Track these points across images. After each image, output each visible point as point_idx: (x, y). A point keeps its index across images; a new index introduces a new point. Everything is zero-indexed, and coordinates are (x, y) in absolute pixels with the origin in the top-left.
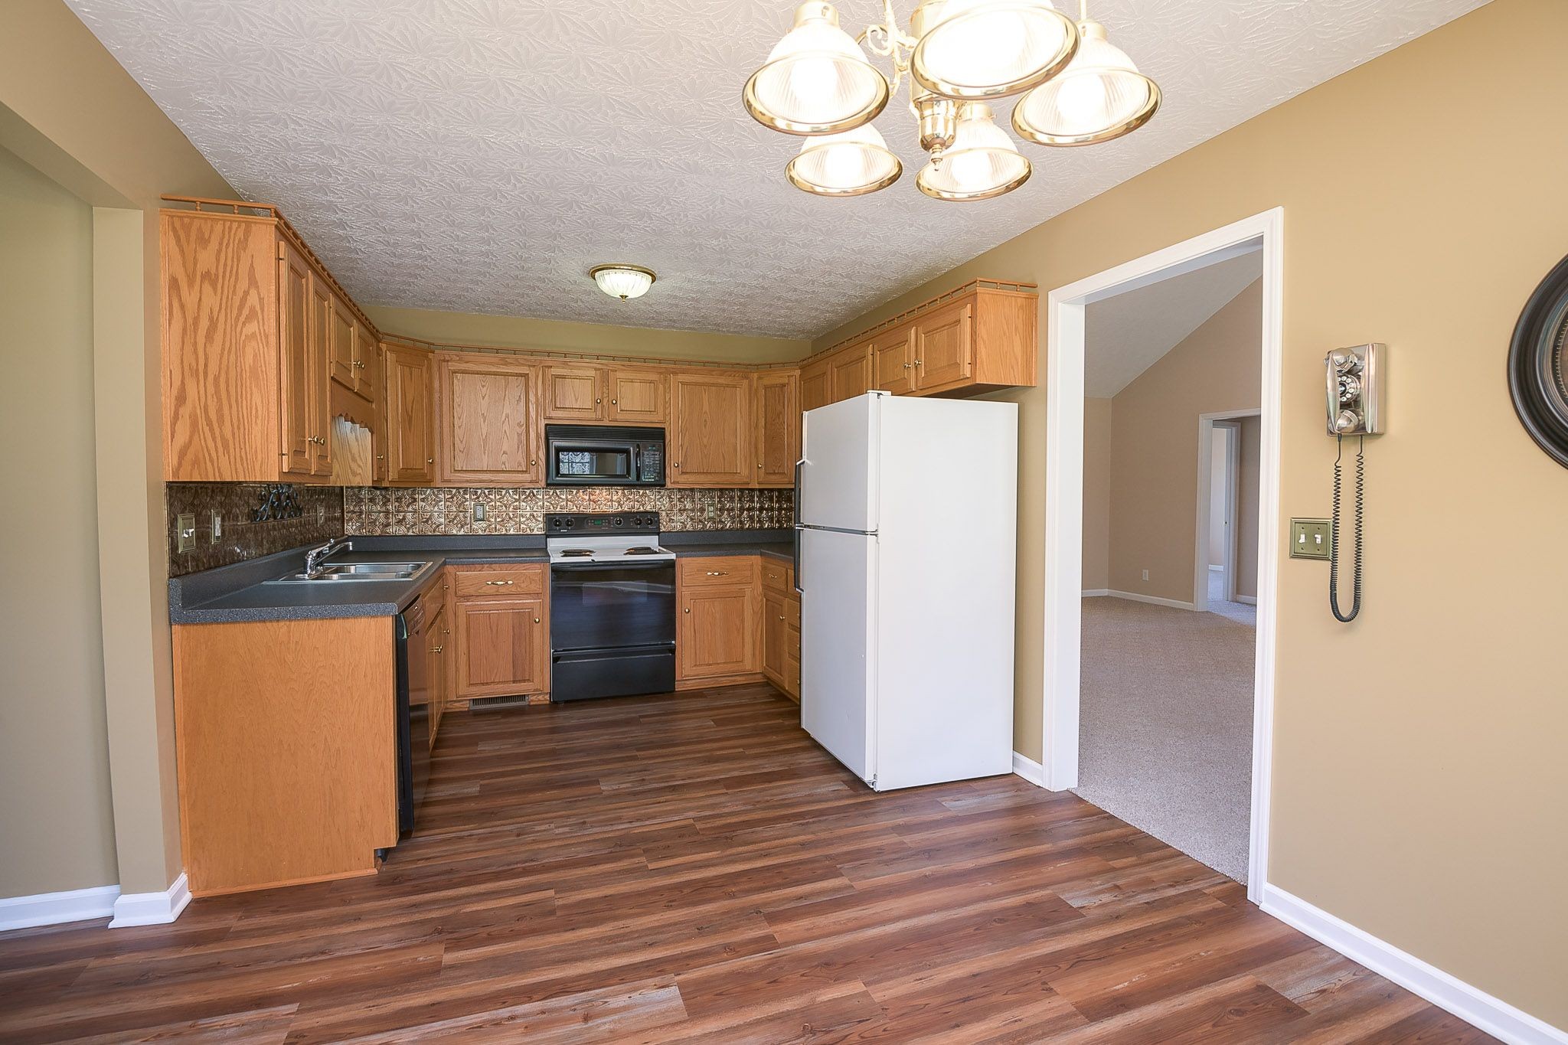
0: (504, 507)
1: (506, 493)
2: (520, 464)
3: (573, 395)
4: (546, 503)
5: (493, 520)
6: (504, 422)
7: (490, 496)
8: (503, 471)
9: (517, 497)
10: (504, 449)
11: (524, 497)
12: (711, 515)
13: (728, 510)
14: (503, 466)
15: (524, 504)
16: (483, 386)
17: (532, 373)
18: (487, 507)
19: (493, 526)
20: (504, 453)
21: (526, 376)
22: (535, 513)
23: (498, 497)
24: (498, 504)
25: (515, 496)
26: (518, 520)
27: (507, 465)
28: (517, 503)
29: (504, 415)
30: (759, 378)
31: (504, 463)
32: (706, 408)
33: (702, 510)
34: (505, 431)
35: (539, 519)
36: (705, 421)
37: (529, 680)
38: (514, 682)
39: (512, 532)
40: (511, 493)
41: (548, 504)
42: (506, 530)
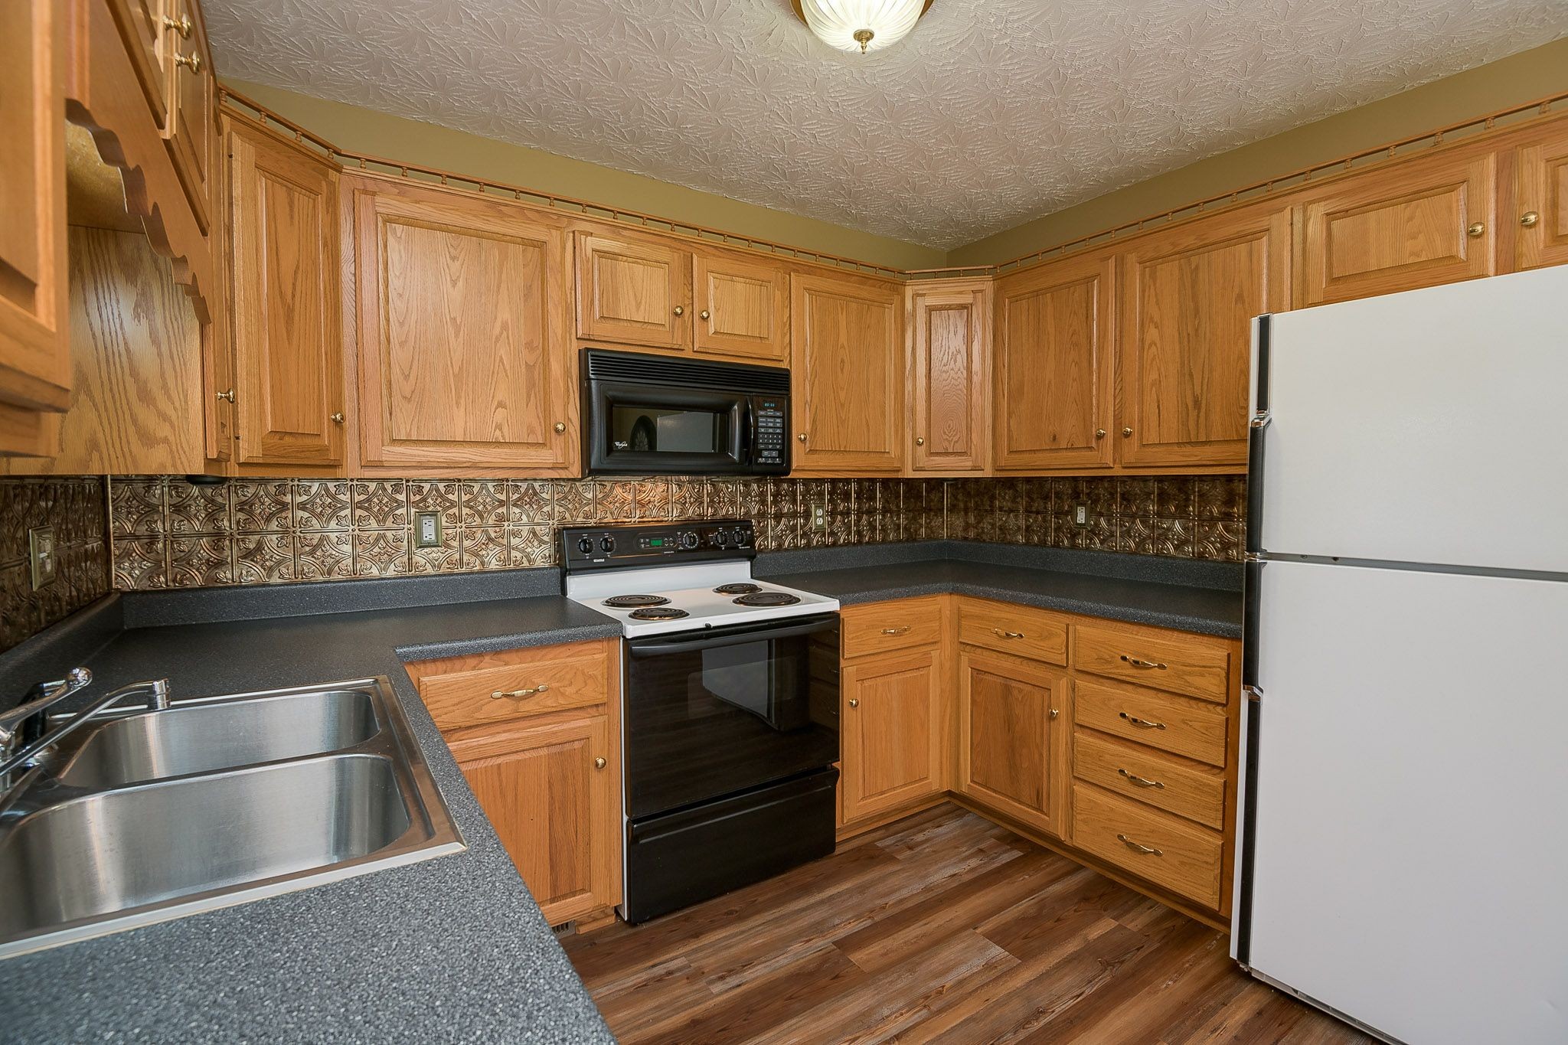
0: (477, 518)
1: (482, 488)
2: (531, 431)
3: (631, 293)
4: (557, 508)
5: (455, 544)
6: (497, 339)
7: (450, 496)
8: (498, 444)
9: (503, 497)
10: (499, 397)
11: (516, 496)
12: (820, 522)
13: (842, 513)
14: (498, 433)
15: (517, 510)
16: (453, 259)
17: (553, 238)
18: (444, 519)
19: (457, 556)
20: (501, 405)
21: (540, 245)
22: (537, 528)
23: (465, 498)
24: (465, 511)
25: (498, 496)
26: (505, 541)
27: (505, 429)
28: (503, 510)
29: (498, 324)
30: (916, 295)
31: (499, 427)
32: (843, 339)
33: (807, 515)
34: (501, 357)
35: (546, 538)
36: (842, 361)
37: (583, 891)
38: (553, 900)
39: (494, 565)
40: (492, 490)
41: (562, 509)
42: (483, 563)
